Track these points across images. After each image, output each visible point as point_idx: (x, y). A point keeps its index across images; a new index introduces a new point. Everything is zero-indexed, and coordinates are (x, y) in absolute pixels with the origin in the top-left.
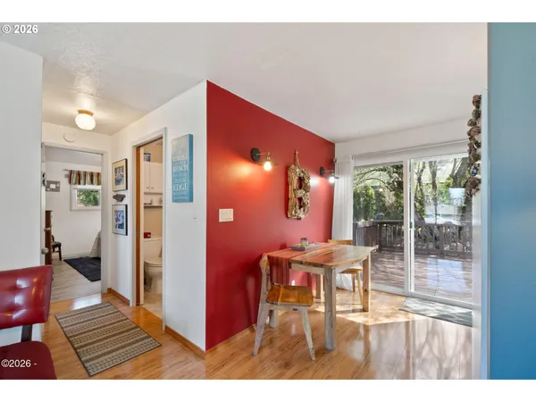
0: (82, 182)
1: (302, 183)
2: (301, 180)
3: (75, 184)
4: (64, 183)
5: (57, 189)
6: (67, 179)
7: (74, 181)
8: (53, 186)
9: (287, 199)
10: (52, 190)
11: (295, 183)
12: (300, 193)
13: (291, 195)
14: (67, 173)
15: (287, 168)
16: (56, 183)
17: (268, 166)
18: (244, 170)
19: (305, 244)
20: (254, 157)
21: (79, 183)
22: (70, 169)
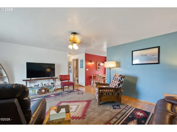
1: (99, 65)
2: (99, 64)
9: (96, 67)
11: (98, 65)
12: (99, 66)
13: (97, 67)
15: (96, 63)
17: (93, 63)
18: (89, 63)
19: (99, 74)
20: (91, 62)
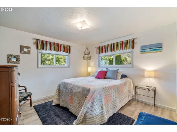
0: (45, 48)
3: (40, 49)
4: (33, 48)
5: (29, 53)
6: (35, 46)
7: (39, 46)
8: (26, 50)
10: (25, 53)
14: (35, 41)
16: (28, 48)
21: (43, 49)
22: (37, 38)
